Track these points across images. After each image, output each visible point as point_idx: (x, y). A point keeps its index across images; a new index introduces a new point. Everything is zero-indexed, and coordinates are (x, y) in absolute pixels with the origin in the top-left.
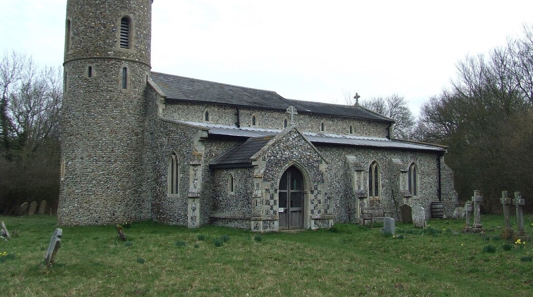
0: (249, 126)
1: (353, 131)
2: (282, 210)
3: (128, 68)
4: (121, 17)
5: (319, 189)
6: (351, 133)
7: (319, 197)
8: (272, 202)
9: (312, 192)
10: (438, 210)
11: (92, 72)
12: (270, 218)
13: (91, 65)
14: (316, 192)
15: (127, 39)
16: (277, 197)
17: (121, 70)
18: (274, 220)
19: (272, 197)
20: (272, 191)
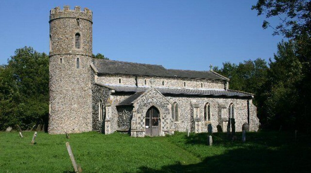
0: (143, 85)
1: (203, 86)
2: (147, 127)
3: (79, 58)
4: (75, 34)
5: (167, 117)
6: (202, 87)
7: (167, 121)
8: (142, 123)
9: (163, 118)
10: (246, 128)
11: (62, 61)
12: (141, 131)
13: (61, 57)
14: (165, 118)
15: (79, 44)
16: (144, 121)
17: (76, 60)
18: (143, 132)
19: (142, 121)
20: (142, 118)
